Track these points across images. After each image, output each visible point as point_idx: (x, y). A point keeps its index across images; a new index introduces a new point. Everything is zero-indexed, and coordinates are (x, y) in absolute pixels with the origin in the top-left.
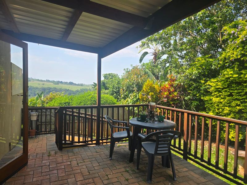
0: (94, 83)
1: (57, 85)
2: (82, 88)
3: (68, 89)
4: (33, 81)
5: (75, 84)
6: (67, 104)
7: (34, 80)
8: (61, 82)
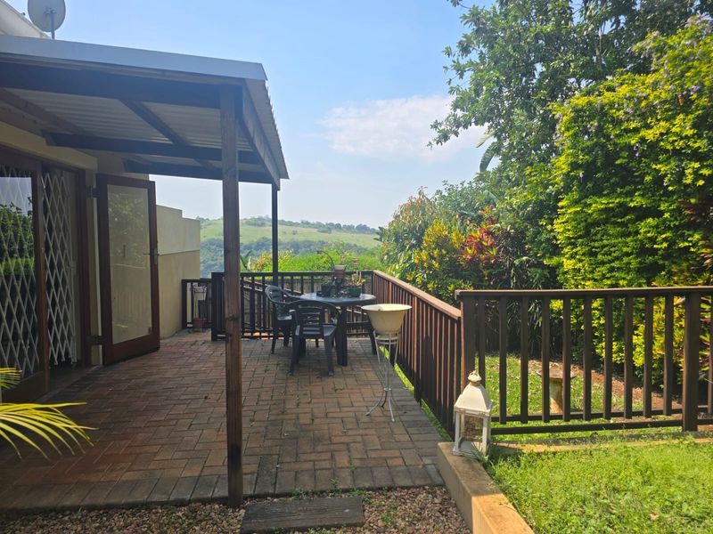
1: (326, 234)
3: (353, 243)
5: (373, 232)
8: (338, 226)
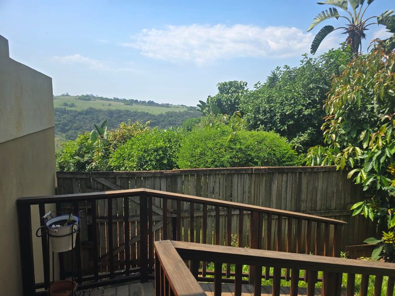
0: (200, 101)
1: (130, 106)
2: (168, 110)
3: (146, 112)
4: (94, 100)
5: (157, 105)
6: (161, 152)
7: (96, 98)
8: (136, 101)
